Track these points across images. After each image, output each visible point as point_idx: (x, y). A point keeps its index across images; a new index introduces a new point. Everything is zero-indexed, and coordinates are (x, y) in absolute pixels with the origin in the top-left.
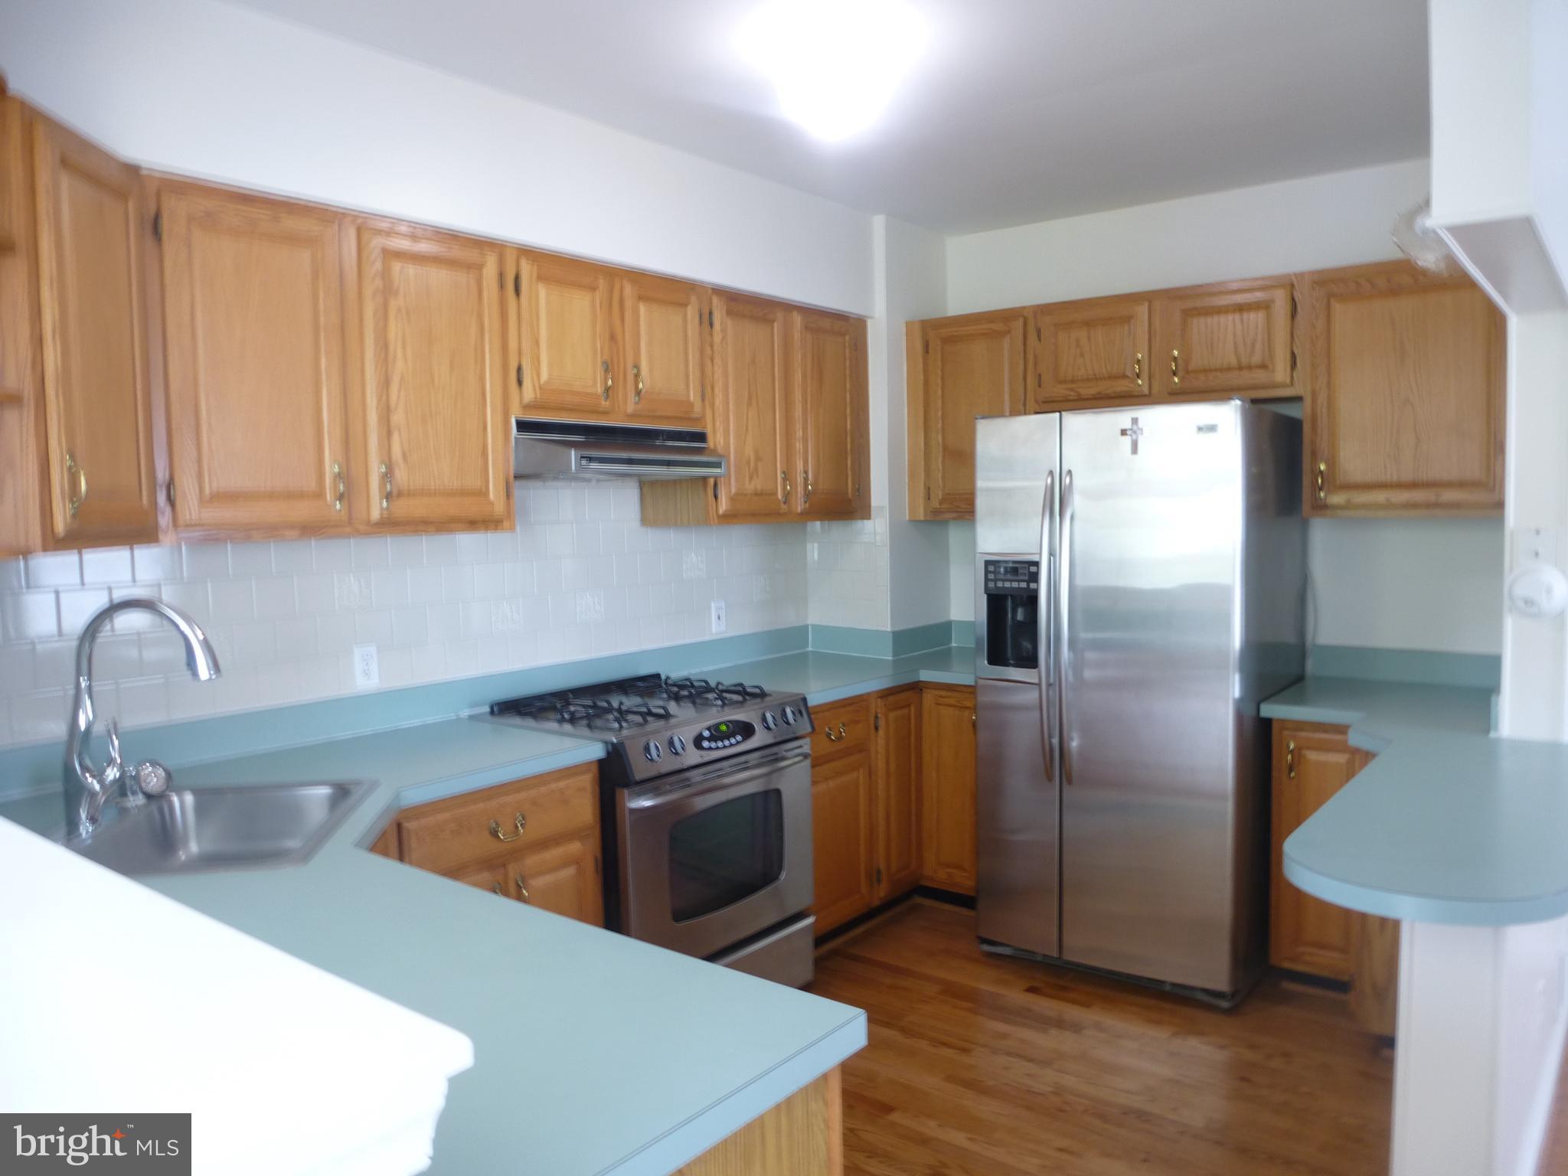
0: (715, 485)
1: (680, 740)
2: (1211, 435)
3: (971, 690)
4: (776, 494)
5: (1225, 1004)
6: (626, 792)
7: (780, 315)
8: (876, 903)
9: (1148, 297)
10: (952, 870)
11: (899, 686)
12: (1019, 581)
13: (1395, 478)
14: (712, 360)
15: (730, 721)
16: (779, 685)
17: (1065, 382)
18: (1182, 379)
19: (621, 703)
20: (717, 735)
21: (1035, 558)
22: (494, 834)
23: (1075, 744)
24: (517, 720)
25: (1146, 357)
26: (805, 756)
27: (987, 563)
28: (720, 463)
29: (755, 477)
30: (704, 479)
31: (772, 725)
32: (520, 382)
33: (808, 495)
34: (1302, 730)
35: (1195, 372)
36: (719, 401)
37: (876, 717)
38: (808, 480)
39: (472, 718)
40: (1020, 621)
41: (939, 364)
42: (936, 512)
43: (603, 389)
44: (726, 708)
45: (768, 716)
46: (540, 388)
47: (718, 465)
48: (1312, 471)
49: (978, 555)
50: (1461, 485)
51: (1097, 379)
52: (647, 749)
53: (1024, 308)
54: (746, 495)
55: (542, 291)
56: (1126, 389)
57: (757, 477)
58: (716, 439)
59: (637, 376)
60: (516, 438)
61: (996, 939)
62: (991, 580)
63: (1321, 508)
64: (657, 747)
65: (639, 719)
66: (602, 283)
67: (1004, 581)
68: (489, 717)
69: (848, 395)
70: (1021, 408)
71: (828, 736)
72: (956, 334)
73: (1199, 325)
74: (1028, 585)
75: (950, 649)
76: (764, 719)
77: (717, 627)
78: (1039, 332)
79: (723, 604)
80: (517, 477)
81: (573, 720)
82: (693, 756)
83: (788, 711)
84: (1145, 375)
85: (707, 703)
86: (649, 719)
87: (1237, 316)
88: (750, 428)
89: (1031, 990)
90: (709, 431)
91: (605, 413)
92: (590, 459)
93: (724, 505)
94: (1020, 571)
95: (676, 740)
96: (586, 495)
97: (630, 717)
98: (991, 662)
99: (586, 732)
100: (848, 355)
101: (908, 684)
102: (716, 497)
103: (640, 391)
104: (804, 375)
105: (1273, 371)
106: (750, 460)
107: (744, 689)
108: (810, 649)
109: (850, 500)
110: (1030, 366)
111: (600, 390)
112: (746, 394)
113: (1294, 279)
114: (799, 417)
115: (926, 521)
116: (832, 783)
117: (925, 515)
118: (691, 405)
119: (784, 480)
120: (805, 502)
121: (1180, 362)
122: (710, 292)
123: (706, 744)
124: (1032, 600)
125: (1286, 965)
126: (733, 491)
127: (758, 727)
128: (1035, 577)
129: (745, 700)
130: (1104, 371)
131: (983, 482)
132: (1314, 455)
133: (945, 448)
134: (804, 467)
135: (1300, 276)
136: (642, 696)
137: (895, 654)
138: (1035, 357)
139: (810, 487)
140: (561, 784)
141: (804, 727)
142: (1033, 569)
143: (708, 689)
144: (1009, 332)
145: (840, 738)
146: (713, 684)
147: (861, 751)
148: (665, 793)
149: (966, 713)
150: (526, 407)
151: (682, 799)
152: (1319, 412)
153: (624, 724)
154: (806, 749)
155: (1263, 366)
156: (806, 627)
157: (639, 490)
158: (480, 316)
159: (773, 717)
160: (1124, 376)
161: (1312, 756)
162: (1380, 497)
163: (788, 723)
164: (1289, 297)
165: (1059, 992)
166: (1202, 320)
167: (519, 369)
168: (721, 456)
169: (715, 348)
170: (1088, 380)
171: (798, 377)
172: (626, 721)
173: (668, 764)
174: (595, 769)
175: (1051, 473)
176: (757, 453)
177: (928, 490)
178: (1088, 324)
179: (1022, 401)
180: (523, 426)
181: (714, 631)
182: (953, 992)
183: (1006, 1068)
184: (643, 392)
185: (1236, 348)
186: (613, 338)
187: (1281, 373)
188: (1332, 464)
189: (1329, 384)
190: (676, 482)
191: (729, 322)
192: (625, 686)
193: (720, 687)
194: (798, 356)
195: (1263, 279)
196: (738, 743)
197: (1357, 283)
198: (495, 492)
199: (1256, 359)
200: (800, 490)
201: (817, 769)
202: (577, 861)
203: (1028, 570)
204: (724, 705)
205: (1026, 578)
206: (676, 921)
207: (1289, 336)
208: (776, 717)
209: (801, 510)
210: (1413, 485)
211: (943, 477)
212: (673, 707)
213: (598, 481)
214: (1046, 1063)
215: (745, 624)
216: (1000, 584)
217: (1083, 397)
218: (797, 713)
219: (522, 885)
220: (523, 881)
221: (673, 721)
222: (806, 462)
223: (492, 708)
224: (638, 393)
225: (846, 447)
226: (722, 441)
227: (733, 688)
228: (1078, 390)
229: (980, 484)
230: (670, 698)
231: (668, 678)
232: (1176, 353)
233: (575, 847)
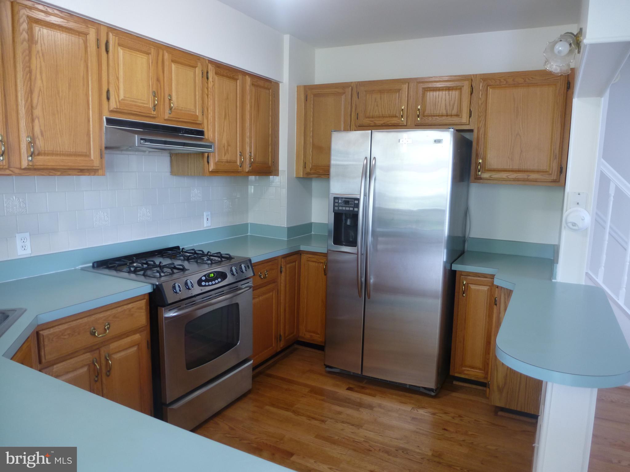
0: (208, 157)
1: (191, 282)
2: (439, 145)
3: (325, 255)
4: (236, 162)
5: (433, 394)
6: (163, 309)
7: (240, 77)
8: (279, 350)
9: (407, 81)
10: (312, 334)
11: (291, 253)
12: (349, 207)
13: (511, 167)
14: (207, 95)
15: (215, 272)
16: (237, 253)
17: (369, 117)
18: (421, 119)
19: (160, 263)
20: (208, 279)
21: (358, 197)
22: (93, 334)
23: (372, 281)
24: (107, 271)
25: (406, 108)
26: (250, 287)
27: (335, 198)
28: (212, 146)
29: (227, 153)
30: (203, 153)
31: (235, 273)
32: (108, 99)
33: (251, 164)
34: (469, 276)
35: (427, 116)
36: (210, 116)
37: (281, 267)
38: (252, 156)
39: (83, 269)
40: (348, 225)
41: (312, 106)
42: (308, 174)
43: (153, 106)
44: (213, 265)
45: (234, 268)
46: (119, 102)
47: (210, 147)
48: (476, 163)
49: (330, 195)
50: (538, 172)
51: (383, 117)
52: (174, 287)
53: (352, 82)
54: (222, 162)
55: (121, 51)
56: (396, 122)
57: (228, 154)
58: (209, 135)
59: (170, 100)
60: (106, 127)
61: (333, 366)
62: (336, 206)
63: (478, 179)
64: (179, 286)
65: (169, 270)
66: (152, 51)
67: (342, 207)
68: (92, 270)
69: (270, 118)
70: (349, 128)
71: (260, 276)
72: (320, 92)
73: (431, 95)
74: (354, 209)
75: (311, 235)
76: (231, 271)
77: (206, 224)
78: (358, 94)
79: (209, 213)
80: (106, 148)
81: (135, 272)
82: (197, 290)
83: (243, 266)
84: (405, 116)
85: (203, 263)
86: (175, 271)
87: (447, 92)
88: (225, 129)
89: (349, 389)
90: (205, 130)
91: (154, 118)
92: (146, 140)
93: (212, 167)
94: (350, 203)
95: (188, 281)
96: (143, 160)
97: (165, 270)
98: (335, 243)
99: (142, 278)
100: (271, 99)
101: (295, 252)
102: (208, 162)
103: (172, 108)
104: (251, 107)
105: (461, 118)
106: (225, 145)
107: (221, 255)
108: (249, 234)
109: (270, 167)
110: (353, 109)
111: (151, 106)
112: (224, 114)
113: (472, 77)
114: (248, 126)
115: (303, 178)
116: (261, 298)
117: (303, 175)
118: (197, 116)
119: (241, 156)
120: (250, 167)
121: (421, 111)
122: (207, 62)
123: (203, 283)
124: (355, 216)
125: (457, 375)
126: (217, 160)
127: (229, 275)
128: (357, 206)
129: (221, 261)
130: (387, 114)
131: (334, 161)
132: (477, 155)
133: (313, 145)
134: (250, 151)
135: (476, 76)
136: (171, 258)
137: (288, 237)
138: (356, 105)
139: (252, 160)
140: (130, 306)
141: (250, 273)
142: (356, 202)
143: (203, 255)
144: (344, 93)
145: (265, 277)
146: (206, 252)
147: (274, 282)
148: (183, 309)
149: (321, 265)
150: (112, 111)
151: (191, 311)
152: (480, 137)
153: (162, 274)
154: (250, 284)
155: (457, 115)
156: (247, 224)
157: (170, 157)
158: (86, 62)
159: (236, 269)
160: (396, 116)
161: (473, 287)
162: (504, 175)
163: (242, 272)
164: (470, 85)
165: (361, 390)
166: (431, 93)
167: (108, 92)
168: (212, 142)
169: (209, 90)
170: (379, 117)
171: (248, 107)
172: (163, 272)
173: (185, 294)
174: (147, 297)
175: (366, 158)
176: (228, 142)
177: (305, 164)
178: (381, 92)
179: (349, 125)
180: (110, 121)
181: (205, 226)
182: (316, 391)
183: (342, 430)
184: (173, 108)
185: (446, 106)
186: (158, 80)
187: (465, 118)
188: (484, 159)
189: (485, 125)
190: (188, 155)
191: (216, 78)
192: (162, 253)
193: (209, 254)
194: (248, 97)
195: (459, 76)
196: (219, 282)
197: (500, 80)
198: (94, 155)
199: (454, 112)
200: (248, 161)
201: (254, 291)
202: (138, 344)
203: (353, 202)
204: (212, 264)
205: (353, 206)
206: (188, 370)
207: (469, 102)
208: (237, 269)
209: (248, 170)
210: (519, 171)
211: (312, 158)
212: (186, 264)
213: (150, 152)
214: (359, 426)
215: (220, 222)
216: (340, 208)
217: (377, 125)
218: (247, 267)
219: (108, 358)
220: (109, 356)
221: (187, 272)
222: (251, 148)
223: (93, 264)
224: (171, 108)
225: (269, 142)
226: (212, 136)
227: (216, 255)
228: (375, 121)
229: (333, 162)
230: (184, 260)
231: (183, 249)
232: (419, 107)
233: (137, 337)
